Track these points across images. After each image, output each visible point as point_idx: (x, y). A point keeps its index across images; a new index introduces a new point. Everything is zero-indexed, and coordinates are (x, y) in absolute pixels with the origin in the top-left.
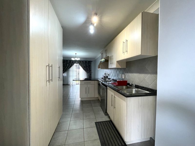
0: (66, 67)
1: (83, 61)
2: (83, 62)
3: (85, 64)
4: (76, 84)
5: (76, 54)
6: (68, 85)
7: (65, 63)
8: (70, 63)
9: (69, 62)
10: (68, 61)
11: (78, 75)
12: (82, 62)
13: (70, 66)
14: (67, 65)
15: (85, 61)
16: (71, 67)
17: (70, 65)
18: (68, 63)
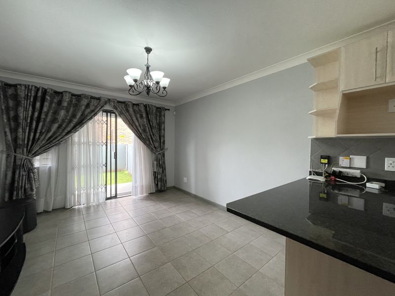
0: (56, 126)
1: (137, 105)
2: (136, 108)
3: (144, 115)
4: (107, 199)
5: (148, 50)
6: (64, 209)
7: (46, 104)
8: (76, 106)
9: (71, 101)
10: (67, 98)
11: (113, 160)
12: (131, 110)
13: (75, 121)
14: (56, 113)
15: (145, 106)
16: (81, 123)
17: (74, 116)
18: (65, 104)
